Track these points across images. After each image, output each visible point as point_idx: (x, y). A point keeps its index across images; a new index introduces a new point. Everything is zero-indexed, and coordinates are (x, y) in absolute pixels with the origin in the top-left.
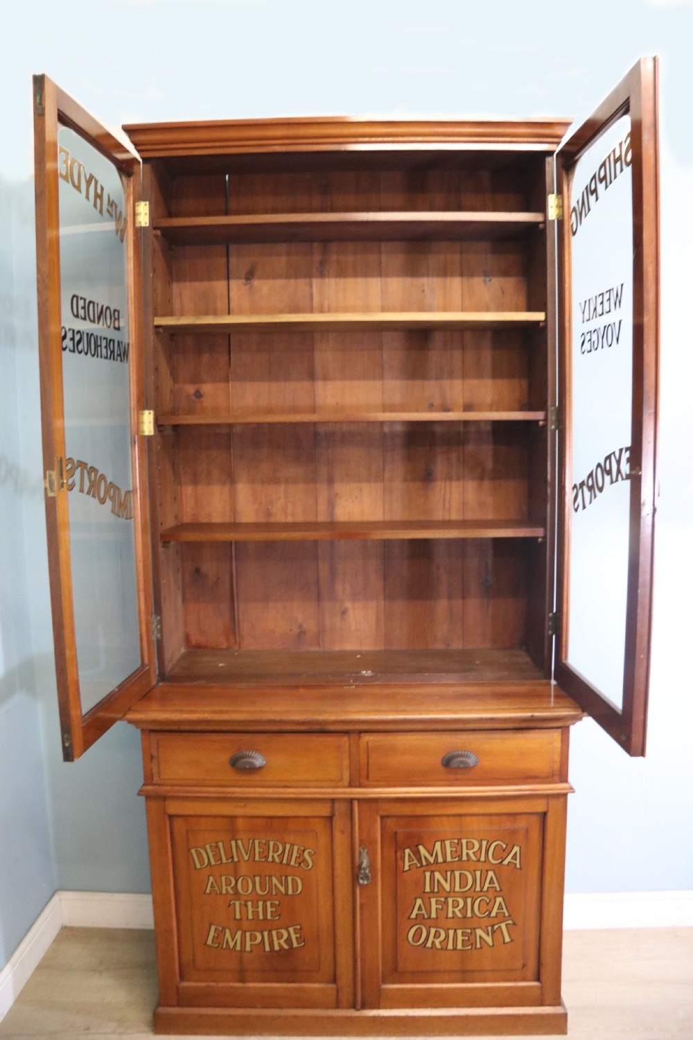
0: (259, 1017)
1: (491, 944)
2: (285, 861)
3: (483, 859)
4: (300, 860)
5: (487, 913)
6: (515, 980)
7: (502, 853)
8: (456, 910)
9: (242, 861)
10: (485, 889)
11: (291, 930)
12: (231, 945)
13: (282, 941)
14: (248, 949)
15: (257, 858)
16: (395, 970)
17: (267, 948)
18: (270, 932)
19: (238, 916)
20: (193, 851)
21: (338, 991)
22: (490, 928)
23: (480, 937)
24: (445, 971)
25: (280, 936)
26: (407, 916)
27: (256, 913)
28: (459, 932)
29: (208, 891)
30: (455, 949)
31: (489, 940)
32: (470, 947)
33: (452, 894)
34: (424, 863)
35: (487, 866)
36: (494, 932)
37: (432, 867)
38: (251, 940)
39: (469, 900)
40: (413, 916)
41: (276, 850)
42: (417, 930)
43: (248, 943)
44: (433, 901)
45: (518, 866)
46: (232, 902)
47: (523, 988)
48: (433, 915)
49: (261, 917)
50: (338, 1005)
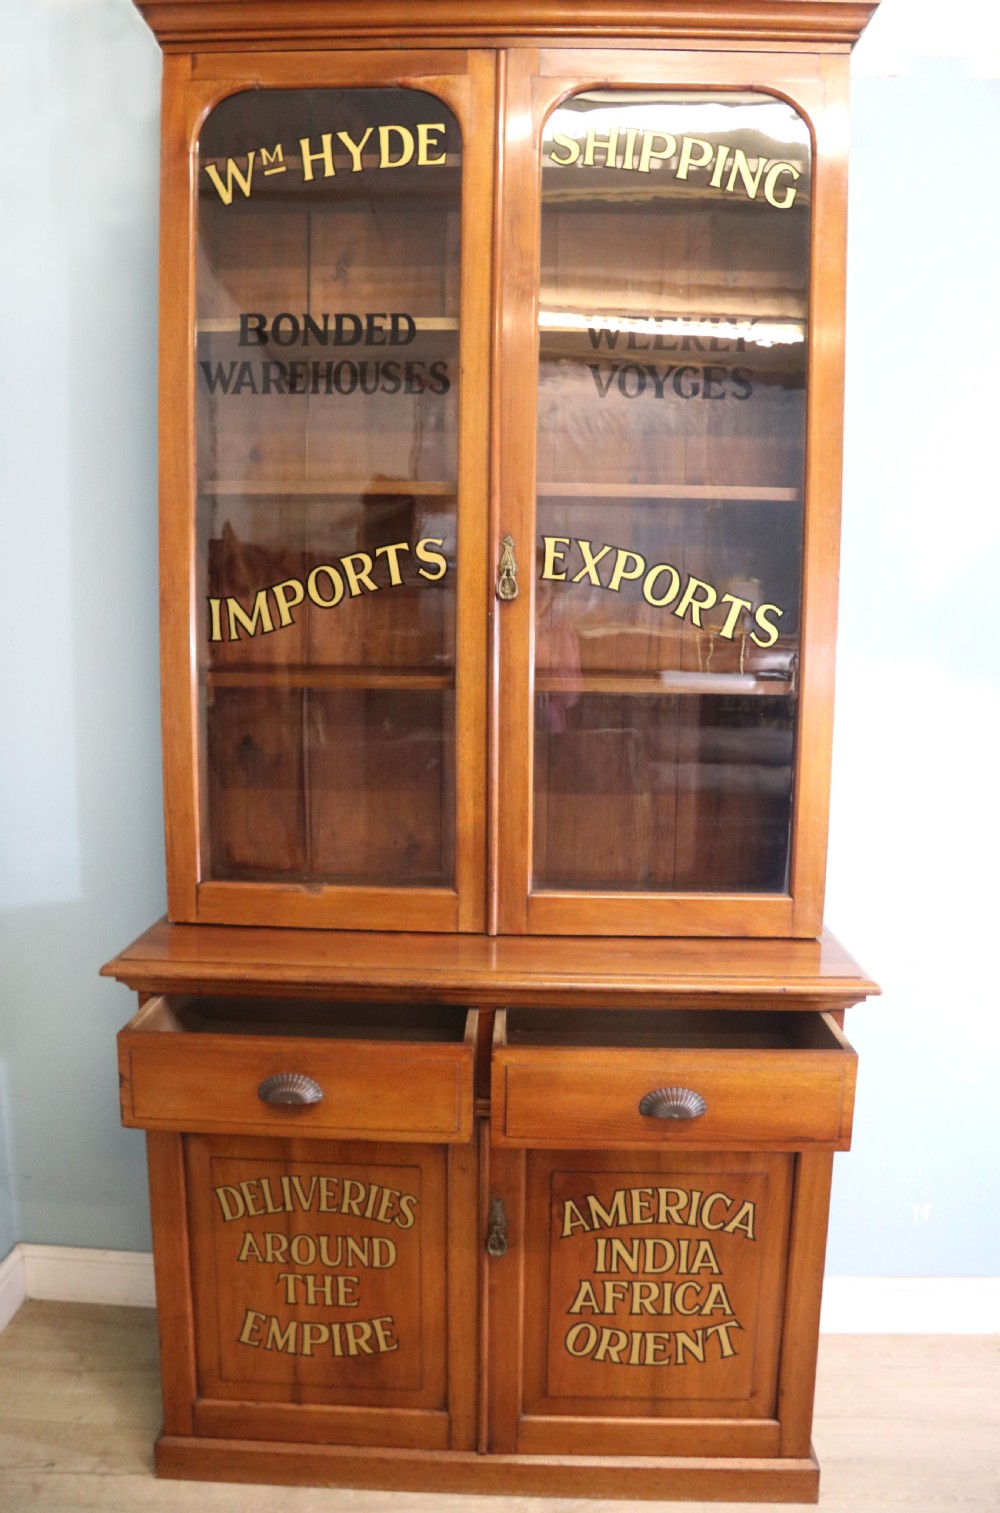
0: (323, 1458)
1: (701, 1358)
2: (368, 1214)
3: (692, 1221)
4: (395, 1212)
5: (697, 1308)
6: (738, 1416)
7: (722, 1214)
8: (647, 1302)
9: (300, 1212)
10: (695, 1270)
11: (377, 1323)
12: (280, 1343)
13: (362, 1342)
14: (307, 1350)
15: (323, 1207)
16: (545, 1394)
17: (338, 1352)
18: (342, 1325)
19: (291, 1299)
20: (220, 1192)
21: (450, 1423)
22: (699, 1333)
23: (684, 1346)
24: (625, 1398)
25: (358, 1333)
26: (565, 1310)
27: (320, 1295)
28: (650, 1337)
29: (243, 1257)
30: (642, 1363)
31: (698, 1351)
32: (666, 1362)
33: (641, 1276)
34: (597, 1226)
35: (698, 1233)
36: (707, 1338)
37: (608, 1232)
38: (312, 1338)
39: (668, 1287)
40: (576, 1309)
41: (354, 1195)
42: (581, 1330)
43: (307, 1342)
44: (609, 1286)
45: (750, 1235)
46: (282, 1276)
47: (749, 1428)
48: (609, 1309)
49: (329, 1301)
50: (449, 1445)
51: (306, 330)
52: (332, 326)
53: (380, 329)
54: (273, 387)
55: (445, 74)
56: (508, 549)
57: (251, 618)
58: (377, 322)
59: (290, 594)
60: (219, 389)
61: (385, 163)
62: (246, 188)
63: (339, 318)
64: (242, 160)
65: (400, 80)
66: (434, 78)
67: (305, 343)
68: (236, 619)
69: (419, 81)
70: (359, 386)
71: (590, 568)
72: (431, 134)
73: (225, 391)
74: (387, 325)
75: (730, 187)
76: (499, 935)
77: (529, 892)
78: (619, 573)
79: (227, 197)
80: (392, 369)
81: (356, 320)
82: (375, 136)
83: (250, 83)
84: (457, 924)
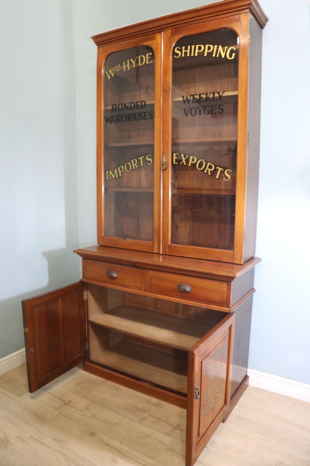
51: (124, 107)
52: (129, 106)
53: (139, 105)
54: (118, 121)
55: (151, 40)
56: (164, 157)
57: (114, 175)
58: (138, 103)
59: (121, 169)
60: (108, 122)
61: (140, 65)
62: (113, 75)
63: (131, 103)
64: (112, 69)
65: (142, 44)
66: (148, 42)
67: (124, 110)
68: (111, 175)
69: (146, 44)
70: (134, 120)
71: (184, 161)
72: (149, 56)
73: (109, 123)
74: (140, 104)
75: (218, 56)
76: (162, 254)
77: (169, 243)
78: (190, 162)
79: (109, 78)
80: (141, 114)
81: (134, 103)
82: (138, 58)
83: (113, 51)
84: (153, 250)
